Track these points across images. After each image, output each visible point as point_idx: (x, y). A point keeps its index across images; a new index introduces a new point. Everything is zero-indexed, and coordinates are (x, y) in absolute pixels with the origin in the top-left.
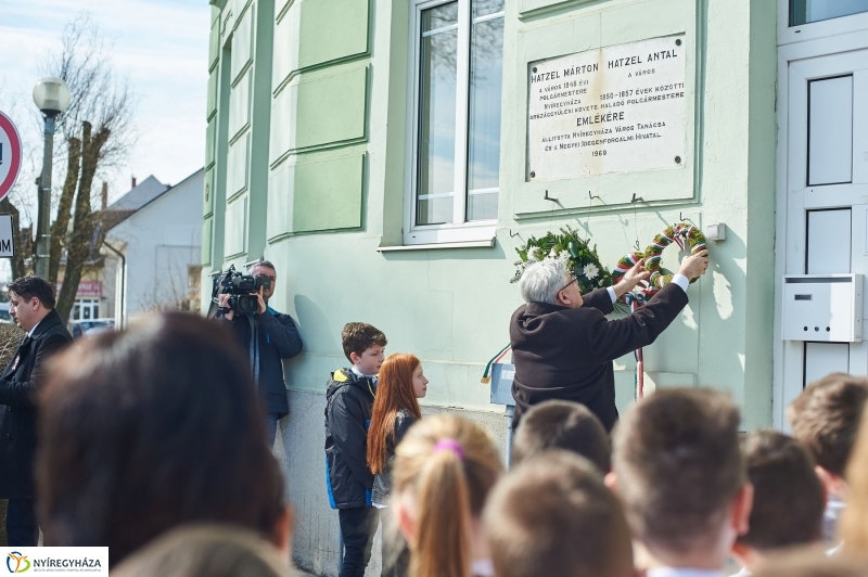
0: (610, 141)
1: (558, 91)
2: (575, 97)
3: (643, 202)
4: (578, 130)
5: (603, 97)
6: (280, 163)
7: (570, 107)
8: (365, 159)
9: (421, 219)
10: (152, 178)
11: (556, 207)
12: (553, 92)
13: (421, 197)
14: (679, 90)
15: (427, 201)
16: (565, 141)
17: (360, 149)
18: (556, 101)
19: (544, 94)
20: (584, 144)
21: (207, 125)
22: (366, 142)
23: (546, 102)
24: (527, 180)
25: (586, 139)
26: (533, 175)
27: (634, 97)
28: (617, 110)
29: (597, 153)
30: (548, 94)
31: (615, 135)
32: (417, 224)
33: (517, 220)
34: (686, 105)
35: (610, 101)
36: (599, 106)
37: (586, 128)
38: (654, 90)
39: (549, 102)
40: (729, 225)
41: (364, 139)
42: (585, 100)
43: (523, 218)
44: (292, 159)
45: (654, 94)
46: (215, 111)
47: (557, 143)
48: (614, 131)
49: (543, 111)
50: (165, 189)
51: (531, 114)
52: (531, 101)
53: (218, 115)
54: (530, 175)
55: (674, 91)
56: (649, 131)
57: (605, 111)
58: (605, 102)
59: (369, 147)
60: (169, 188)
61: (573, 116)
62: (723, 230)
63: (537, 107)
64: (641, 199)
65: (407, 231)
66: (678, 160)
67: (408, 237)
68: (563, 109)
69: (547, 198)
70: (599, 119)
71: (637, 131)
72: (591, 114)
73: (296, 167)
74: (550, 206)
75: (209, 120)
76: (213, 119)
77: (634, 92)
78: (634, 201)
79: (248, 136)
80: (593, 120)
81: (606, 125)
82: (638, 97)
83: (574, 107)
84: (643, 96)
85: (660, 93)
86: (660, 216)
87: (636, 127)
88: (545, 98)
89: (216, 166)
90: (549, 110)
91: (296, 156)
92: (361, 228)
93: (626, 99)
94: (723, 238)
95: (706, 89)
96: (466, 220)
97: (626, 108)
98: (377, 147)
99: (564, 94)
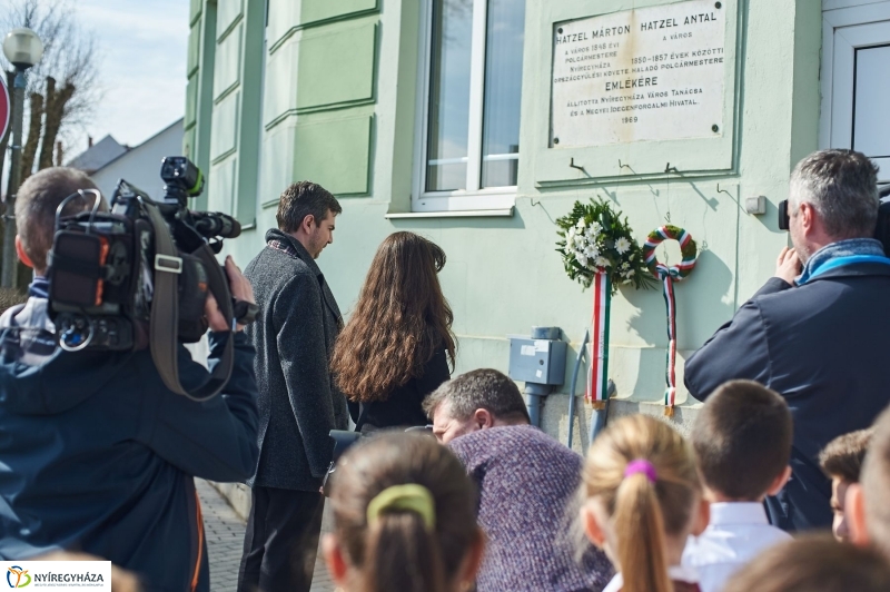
0: (641, 107)
1: (586, 54)
2: (604, 60)
3: (677, 172)
4: (607, 95)
5: (635, 61)
6: (276, 124)
7: (597, 70)
8: (373, 121)
9: (430, 185)
10: (109, 139)
11: (581, 175)
12: (580, 55)
13: (432, 162)
14: (718, 56)
15: (436, 166)
16: (593, 107)
17: (367, 111)
18: (582, 64)
19: (570, 56)
20: (613, 110)
21: (186, 82)
22: (374, 103)
23: (573, 65)
24: (550, 146)
25: (615, 104)
26: (557, 141)
27: (668, 61)
28: (650, 75)
29: (626, 120)
30: (575, 56)
31: (647, 101)
32: (427, 190)
33: (538, 188)
34: (725, 71)
35: (642, 66)
36: (630, 70)
37: (617, 93)
38: (690, 55)
39: (575, 65)
40: (769, 199)
41: (372, 100)
42: (615, 64)
43: (545, 186)
44: (292, 120)
45: (691, 58)
46: (197, 68)
47: (584, 108)
48: (646, 96)
49: (568, 74)
50: (124, 150)
51: (556, 76)
52: (556, 63)
53: (202, 73)
54: (553, 141)
55: (713, 56)
56: (685, 97)
57: (637, 76)
58: (637, 66)
59: (377, 108)
60: (128, 149)
61: (600, 82)
62: (763, 203)
63: (562, 69)
64: (674, 169)
65: (416, 196)
66: (715, 128)
67: (417, 203)
68: (591, 72)
69: (572, 165)
70: (630, 84)
71: (671, 97)
72: (622, 78)
73: (297, 128)
74: (577, 174)
75: (189, 77)
76: (194, 77)
77: (669, 57)
78: (668, 171)
79: (238, 95)
80: (623, 85)
81: (637, 90)
82: (673, 62)
83: (603, 71)
84: (679, 61)
85: (698, 58)
86: (694, 187)
87: (670, 93)
88: (571, 60)
89: (197, 126)
90: (576, 74)
91: (296, 117)
92: (368, 193)
93: (659, 63)
94: (762, 211)
95: (748, 55)
96: (481, 187)
97: (660, 74)
98: (386, 109)
99: (592, 57)
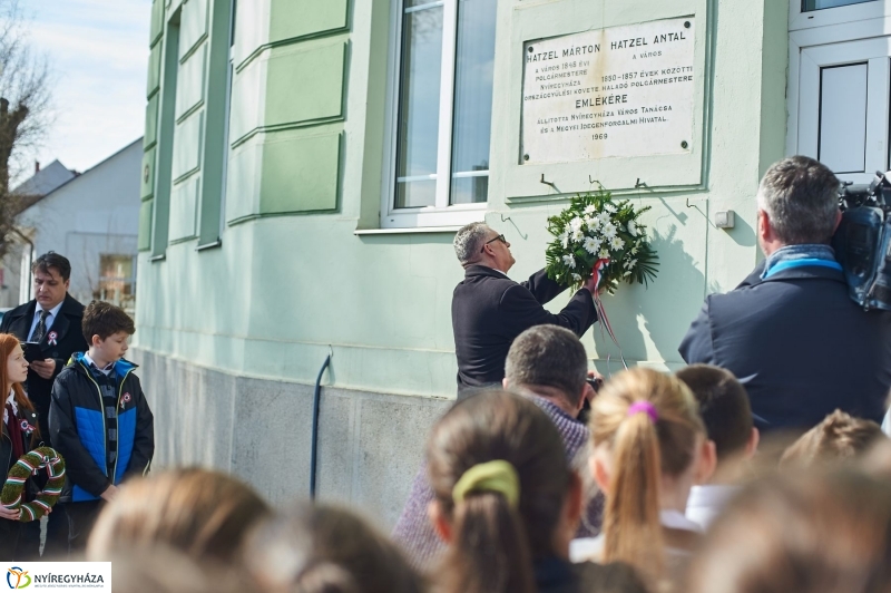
0: (611, 124)
1: (556, 72)
2: (574, 78)
3: (646, 188)
4: (577, 112)
5: (604, 79)
6: (243, 142)
7: (568, 88)
8: (342, 138)
9: (399, 203)
10: (57, 163)
11: (552, 191)
12: (550, 73)
13: (400, 179)
14: (687, 74)
15: (404, 183)
16: (563, 124)
17: (336, 128)
18: (552, 82)
19: (539, 75)
20: (583, 127)
21: (146, 103)
22: (343, 120)
23: (543, 83)
24: (520, 163)
25: (586, 121)
26: (527, 157)
27: (638, 79)
28: (620, 92)
29: (597, 137)
30: (545, 74)
31: (617, 118)
32: (395, 207)
33: (508, 204)
34: (695, 89)
35: (613, 84)
36: (600, 88)
37: (586, 110)
38: (660, 73)
39: (546, 83)
40: (738, 213)
41: (342, 117)
42: (585, 82)
43: (515, 202)
44: (260, 138)
45: (660, 76)
46: (158, 88)
47: (554, 125)
48: (616, 113)
49: (539, 92)
50: (72, 176)
51: (526, 94)
52: (526, 81)
53: (162, 94)
54: (523, 158)
55: (682, 74)
56: (654, 115)
57: (607, 94)
58: (607, 84)
59: (346, 126)
60: (76, 175)
61: (573, 97)
62: (731, 218)
63: (532, 87)
64: (644, 184)
65: (384, 214)
66: (684, 145)
67: (386, 219)
68: (561, 90)
69: (543, 181)
70: (600, 101)
71: (640, 114)
72: (592, 96)
73: (265, 145)
74: (547, 190)
75: (149, 98)
76: (155, 97)
77: (639, 74)
78: (638, 186)
79: (202, 114)
80: (594, 102)
81: (607, 108)
82: (643, 80)
83: (573, 88)
84: (649, 79)
85: (667, 76)
86: (664, 202)
87: (640, 110)
88: (541, 78)
89: (158, 146)
90: (546, 91)
91: (264, 134)
92: (336, 210)
93: (629, 81)
94: (732, 226)
95: (716, 73)
96: (450, 204)
97: (630, 92)
98: (355, 126)
99: (561, 76)
